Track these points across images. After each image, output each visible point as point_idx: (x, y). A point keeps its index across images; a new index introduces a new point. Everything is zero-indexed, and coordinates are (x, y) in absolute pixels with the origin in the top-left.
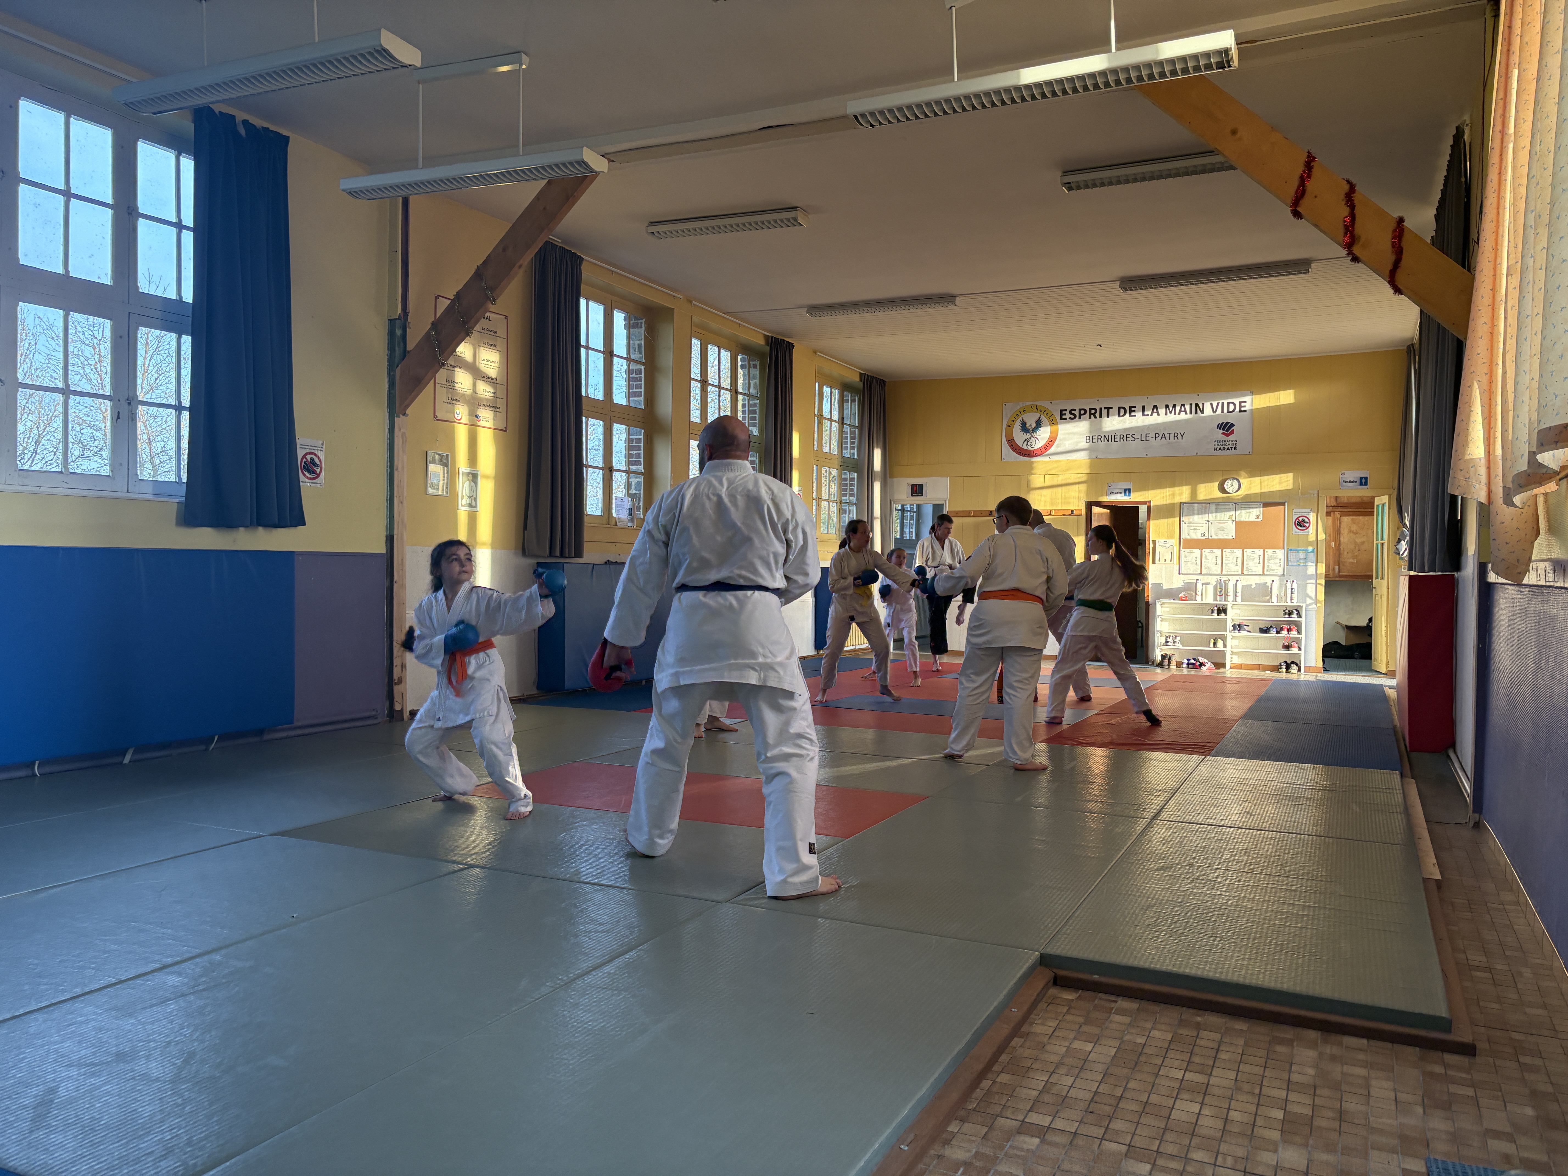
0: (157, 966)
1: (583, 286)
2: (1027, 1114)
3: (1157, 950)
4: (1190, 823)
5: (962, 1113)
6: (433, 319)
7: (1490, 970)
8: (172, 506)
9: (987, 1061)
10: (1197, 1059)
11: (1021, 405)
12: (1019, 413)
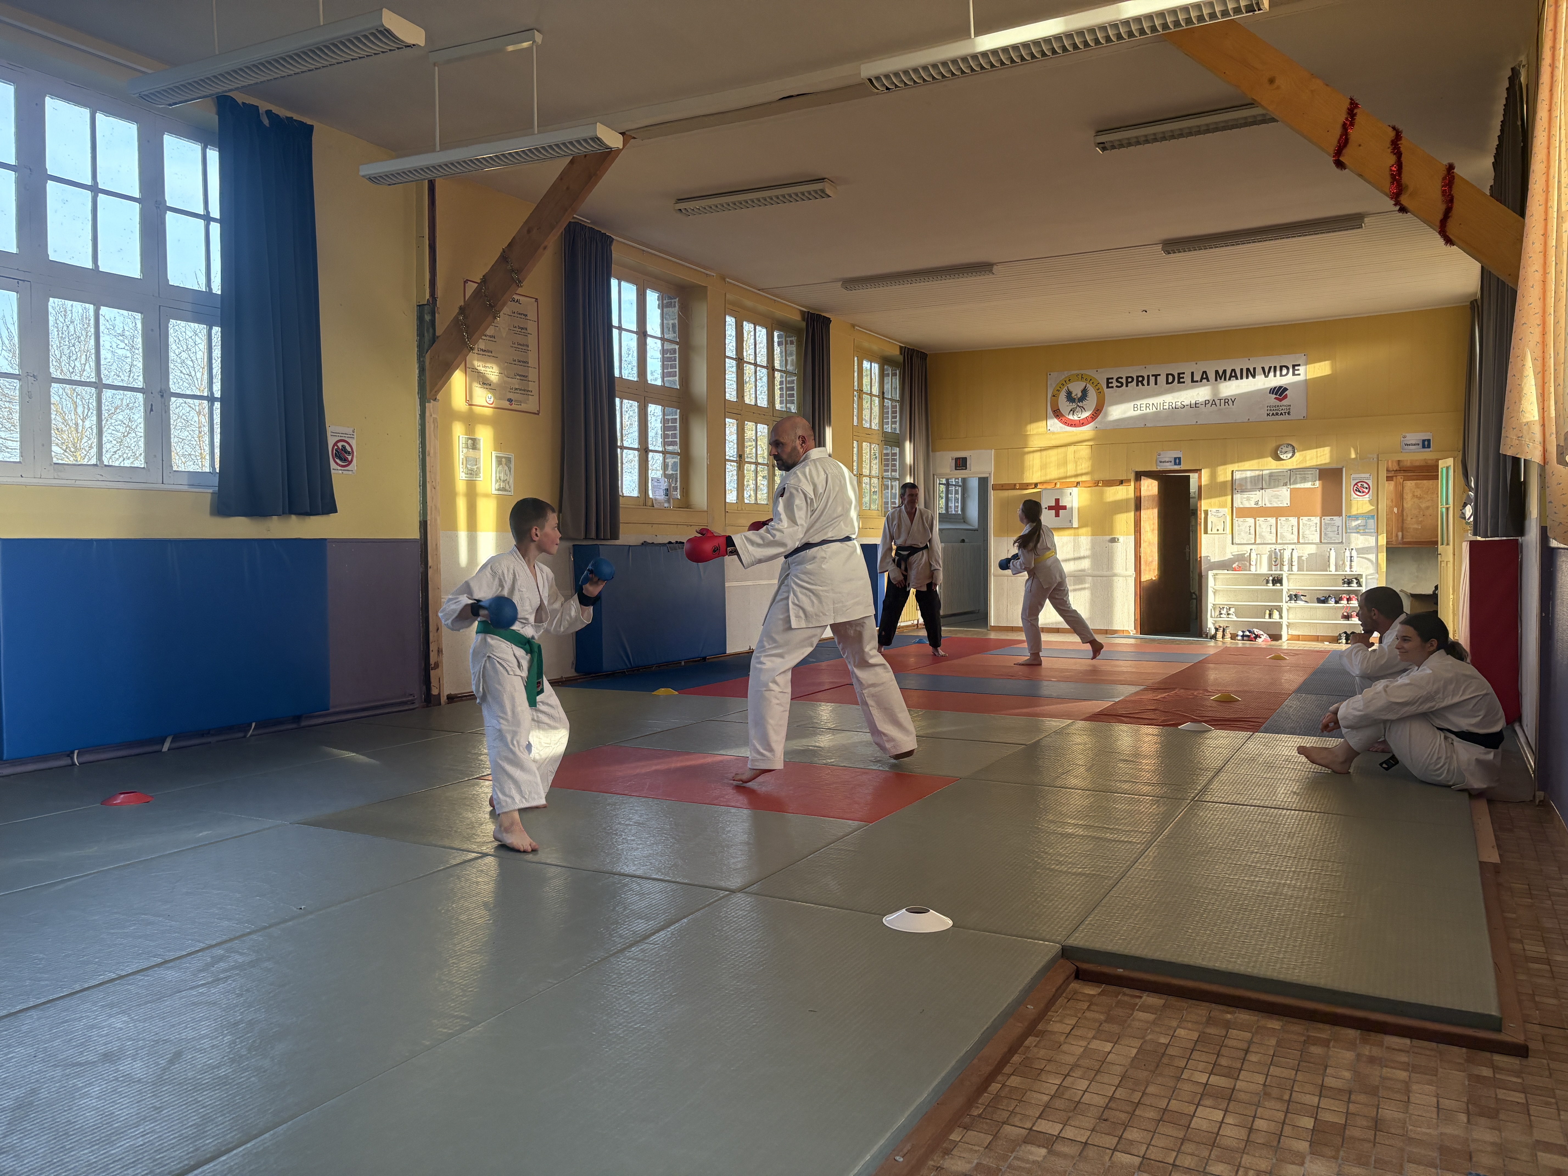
0: (159, 960)
1: (614, 266)
2: (1036, 1121)
3: (1187, 942)
4: (1231, 804)
5: (967, 1120)
6: (461, 303)
7: (1548, 962)
8: (206, 496)
9: (996, 1063)
10: (1223, 1061)
11: (1066, 373)
12: (1064, 383)
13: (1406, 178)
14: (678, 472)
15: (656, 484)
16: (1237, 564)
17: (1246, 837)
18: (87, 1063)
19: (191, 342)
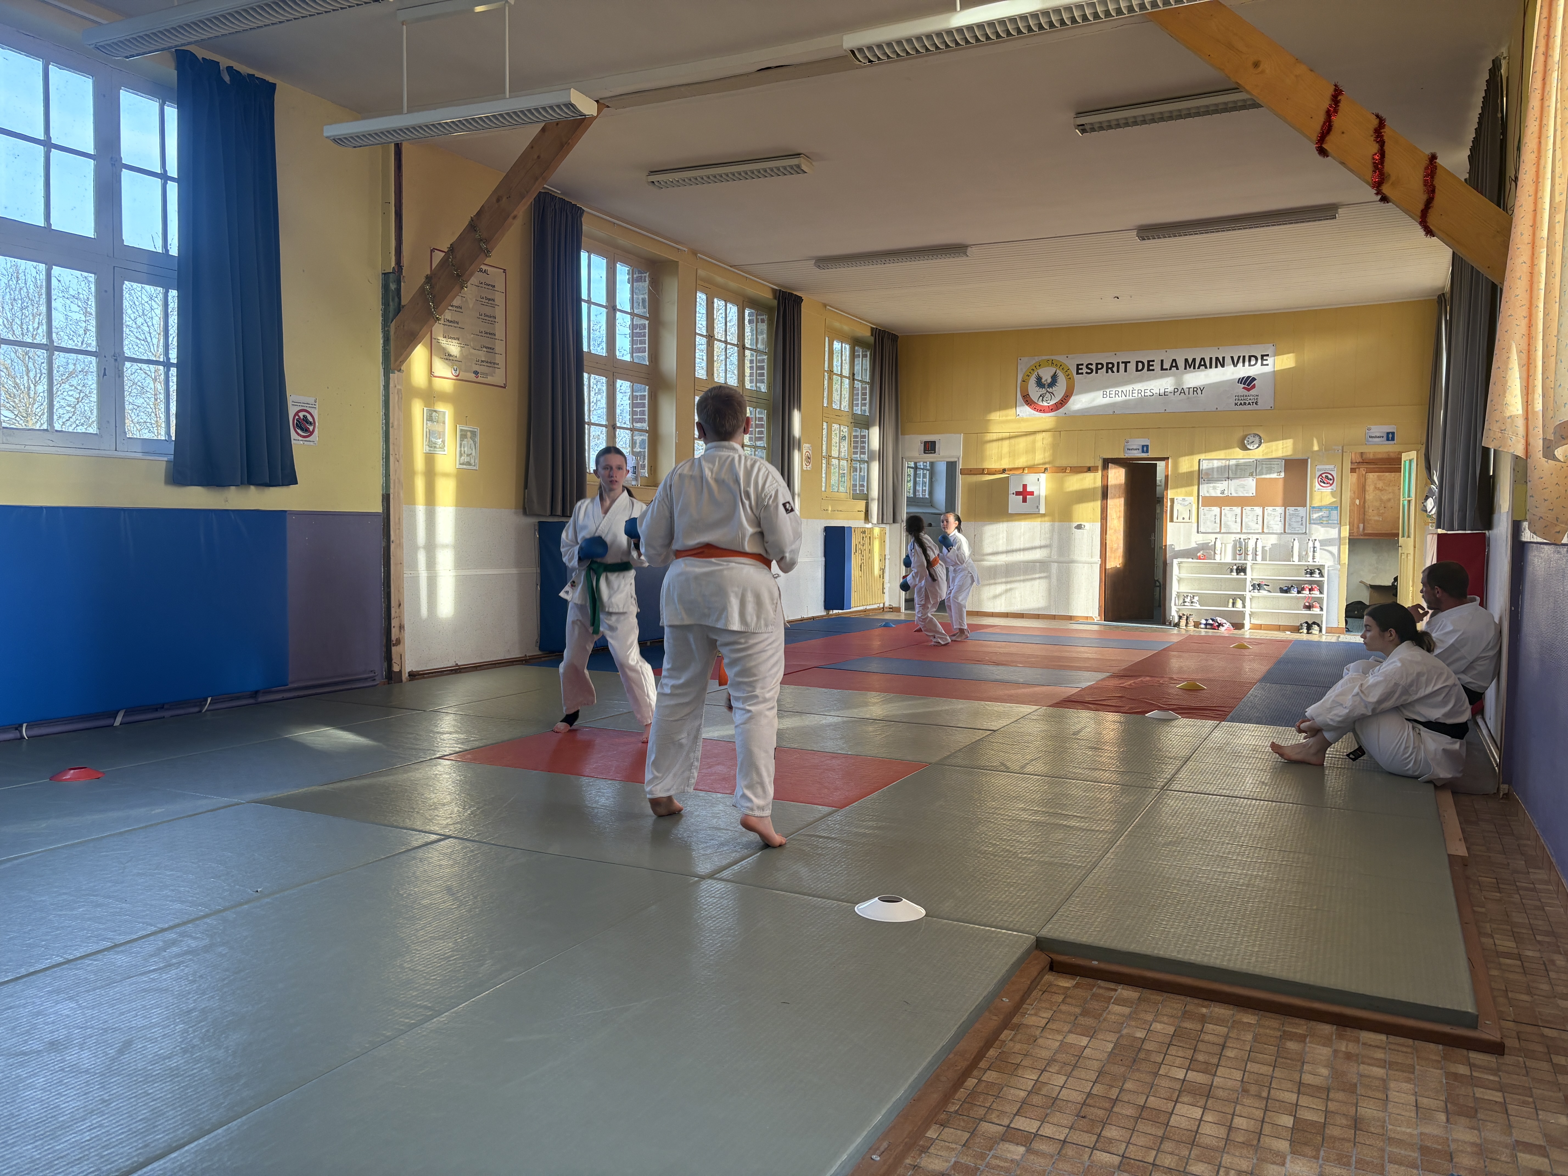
0: (109, 944)
1: (584, 239)
2: (1013, 1118)
3: (1162, 934)
4: (1201, 793)
5: (943, 1116)
6: (428, 273)
7: (1519, 957)
8: (160, 465)
9: (973, 1057)
10: (1201, 1057)
11: (1037, 359)
12: (1035, 368)
13: (1388, 167)
14: (646, 450)
16: (1201, 552)
17: (1218, 826)
18: (32, 1052)
19: (147, 307)
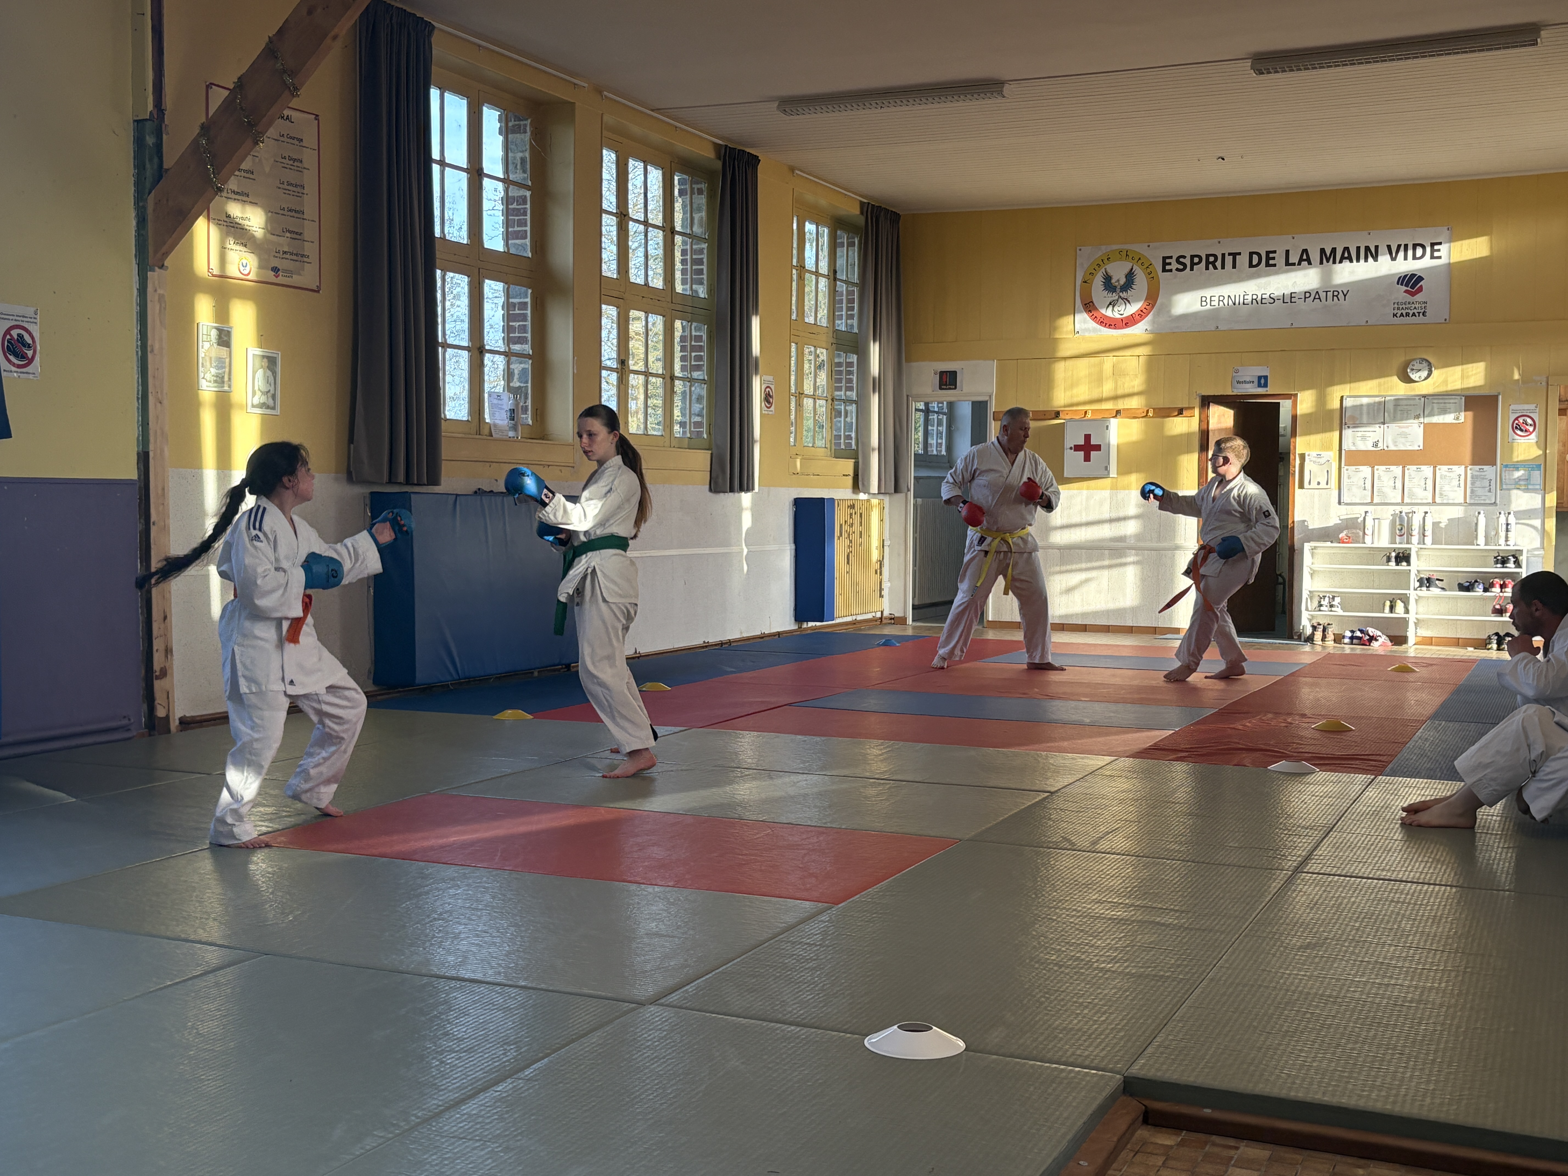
1: (434, 69)
3: (1300, 1070)
4: (1351, 877)
6: (203, 120)
11: (1104, 249)
12: (1101, 263)
14: (529, 385)
15: (495, 401)
16: (1345, 532)
17: (1376, 921)
